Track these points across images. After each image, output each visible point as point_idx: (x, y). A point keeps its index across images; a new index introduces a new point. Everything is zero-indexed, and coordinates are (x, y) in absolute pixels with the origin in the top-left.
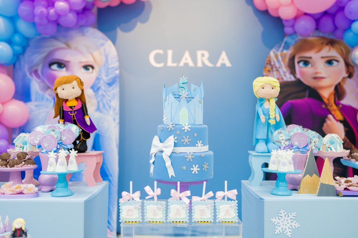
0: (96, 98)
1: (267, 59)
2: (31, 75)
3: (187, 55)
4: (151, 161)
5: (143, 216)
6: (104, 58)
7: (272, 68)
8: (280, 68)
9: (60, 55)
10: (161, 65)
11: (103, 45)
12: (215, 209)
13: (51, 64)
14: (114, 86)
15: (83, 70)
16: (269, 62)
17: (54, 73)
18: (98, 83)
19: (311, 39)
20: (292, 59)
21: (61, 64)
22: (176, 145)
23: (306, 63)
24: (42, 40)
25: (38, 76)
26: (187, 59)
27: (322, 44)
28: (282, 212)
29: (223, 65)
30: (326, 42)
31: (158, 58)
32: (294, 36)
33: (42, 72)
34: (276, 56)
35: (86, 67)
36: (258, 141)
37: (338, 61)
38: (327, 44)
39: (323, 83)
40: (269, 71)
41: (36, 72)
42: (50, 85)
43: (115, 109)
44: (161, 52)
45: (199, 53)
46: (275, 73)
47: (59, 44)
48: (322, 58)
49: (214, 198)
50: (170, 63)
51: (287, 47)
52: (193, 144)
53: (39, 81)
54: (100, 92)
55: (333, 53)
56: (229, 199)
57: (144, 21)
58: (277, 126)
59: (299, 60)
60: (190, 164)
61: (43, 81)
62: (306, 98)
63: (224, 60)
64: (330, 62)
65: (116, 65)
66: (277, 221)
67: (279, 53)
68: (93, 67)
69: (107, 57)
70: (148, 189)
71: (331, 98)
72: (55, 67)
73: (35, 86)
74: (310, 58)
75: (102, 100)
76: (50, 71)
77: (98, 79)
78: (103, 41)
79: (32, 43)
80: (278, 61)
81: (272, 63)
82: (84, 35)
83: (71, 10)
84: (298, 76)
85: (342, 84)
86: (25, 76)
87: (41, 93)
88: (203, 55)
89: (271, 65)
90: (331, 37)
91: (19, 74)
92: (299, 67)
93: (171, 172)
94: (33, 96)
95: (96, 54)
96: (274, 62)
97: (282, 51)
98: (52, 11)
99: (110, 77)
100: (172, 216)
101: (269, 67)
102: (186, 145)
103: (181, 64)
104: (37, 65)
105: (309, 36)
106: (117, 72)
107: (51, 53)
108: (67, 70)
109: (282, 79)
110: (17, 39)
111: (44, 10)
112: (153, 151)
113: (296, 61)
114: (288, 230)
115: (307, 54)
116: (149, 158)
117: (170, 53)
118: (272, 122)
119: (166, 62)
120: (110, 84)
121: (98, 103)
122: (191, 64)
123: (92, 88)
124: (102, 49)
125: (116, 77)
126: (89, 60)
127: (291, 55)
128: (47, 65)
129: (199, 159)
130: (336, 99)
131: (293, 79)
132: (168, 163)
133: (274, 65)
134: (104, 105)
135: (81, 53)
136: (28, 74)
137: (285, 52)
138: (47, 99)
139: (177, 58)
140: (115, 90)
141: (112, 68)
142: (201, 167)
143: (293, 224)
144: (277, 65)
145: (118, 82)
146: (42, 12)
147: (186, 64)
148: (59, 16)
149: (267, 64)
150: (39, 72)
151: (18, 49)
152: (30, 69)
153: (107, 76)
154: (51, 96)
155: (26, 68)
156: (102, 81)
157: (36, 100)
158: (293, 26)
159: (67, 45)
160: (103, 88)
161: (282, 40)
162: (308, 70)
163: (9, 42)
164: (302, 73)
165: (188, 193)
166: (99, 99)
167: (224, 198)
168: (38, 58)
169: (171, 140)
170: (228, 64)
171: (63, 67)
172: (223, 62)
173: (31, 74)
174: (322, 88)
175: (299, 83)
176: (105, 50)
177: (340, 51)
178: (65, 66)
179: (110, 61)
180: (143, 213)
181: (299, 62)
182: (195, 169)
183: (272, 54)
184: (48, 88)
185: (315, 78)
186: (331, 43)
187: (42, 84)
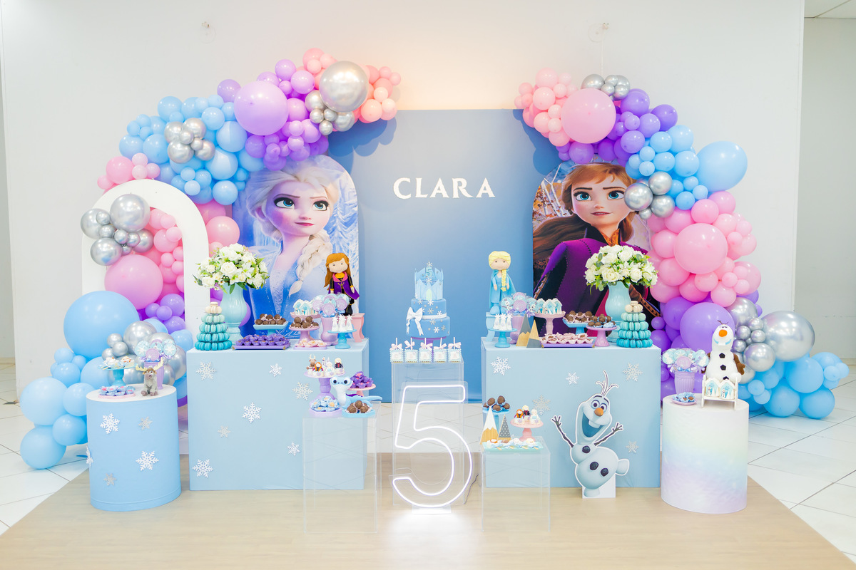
0: (331, 242)
1: (538, 191)
2: (255, 215)
3: (440, 183)
4: (408, 325)
5: (404, 358)
6: (340, 192)
7: (543, 202)
8: (552, 202)
9: (287, 190)
10: (409, 196)
11: (338, 176)
12: (447, 354)
13: (276, 201)
14: (352, 225)
15: (315, 207)
16: (539, 195)
17: (281, 210)
18: (333, 223)
19: (590, 166)
20: (568, 190)
21: (289, 201)
22: (423, 314)
23: (585, 196)
24: (265, 171)
25: (262, 215)
26: (440, 188)
27: (605, 171)
28: (498, 358)
29: (485, 195)
30: (609, 169)
31: (403, 188)
32: (570, 163)
33: (266, 210)
34: (549, 188)
35: (319, 204)
36: (493, 304)
37: (622, 193)
38: (610, 173)
39: (605, 220)
40: (539, 205)
41: (259, 210)
42: (275, 226)
43: (354, 254)
44: (408, 180)
45: (455, 181)
46: (546, 207)
47: (286, 176)
48: (604, 188)
49: (447, 348)
50: (419, 195)
51: (561, 176)
52: (435, 313)
53: (263, 220)
54: (336, 234)
55: (618, 183)
56: (456, 348)
57: (386, 142)
58: (509, 292)
59: (576, 191)
60: (433, 327)
61: (268, 221)
62: (584, 238)
63: (486, 189)
64: (613, 194)
65: (355, 200)
66: (495, 364)
67: (551, 184)
68: (327, 204)
69: (343, 190)
70: (407, 342)
71: (615, 238)
72: (281, 204)
73: (259, 226)
74: (591, 189)
75: (338, 243)
76: (276, 209)
77: (333, 217)
78: (338, 172)
79: (253, 177)
80: (551, 193)
81: (544, 196)
82: (315, 164)
83: (305, 143)
84: (575, 211)
85: (628, 220)
86: (246, 215)
87: (266, 235)
88: (460, 184)
89: (541, 198)
90: (615, 163)
91: (240, 213)
92: (576, 201)
93: (421, 332)
94: (257, 240)
95: (330, 187)
96: (546, 194)
97: (556, 181)
98: (285, 148)
99: (348, 215)
100: (422, 359)
101: (539, 201)
102: (431, 314)
103: (433, 195)
104: (261, 201)
105: (589, 162)
106: (356, 209)
107: (276, 187)
108: (295, 208)
109: (556, 215)
110: (242, 175)
111: (278, 148)
112: (409, 317)
113: (573, 193)
114: (502, 371)
115: (586, 185)
116: (406, 322)
117: (419, 181)
118: (504, 289)
119: (414, 193)
120: (347, 224)
121: (334, 246)
122: (445, 195)
123: (326, 228)
124: (337, 181)
125: (355, 214)
126: (322, 195)
127: (566, 185)
128: (272, 201)
129: (439, 323)
130: (621, 239)
131: (569, 215)
132: (419, 326)
133: (545, 198)
134: (341, 249)
135: (312, 186)
136: (250, 212)
137: (559, 182)
138: (274, 242)
139: (427, 188)
140: (354, 231)
141: (350, 204)
142: (440, 328)
143: (506, 367)
144: (550, 198)
145: (356, 221)
146: (275, 151)
147: (439, 195)
148: (291, 151)
149: (537, 197)
150: (263, 210)
151: (242, 185)
152: (252, 206)
153: (343, 214)
154: (278, 239)
155: (248, 206)
156: (337, 221)
157: (261, 243)
158: (568, 151)
159: (296, 177)
160: (339, 228)
161: (556, 168)
162: (588, 204)
163: (233, 179)
164: (579, 208)
165: (431, 345)
166: (335, 242)
167: (453, 348)
168: (261, 193)
169: (421, 311)
170: (491, 195)
171: (292, 204)
172: (485, 192)
173: (253, 212)
174: (604, 226)
175: (576, 219)
176: (340, 181)
177: (626, 181)
178: (293, 203)
179: (346, 196)
180: (404, 356)
181: (576, 195)
182: (437, 330)
183: (543, 184)
184: (275, 229)
185: (595, 214)
186: (617, 170)
187: (267, 225)
